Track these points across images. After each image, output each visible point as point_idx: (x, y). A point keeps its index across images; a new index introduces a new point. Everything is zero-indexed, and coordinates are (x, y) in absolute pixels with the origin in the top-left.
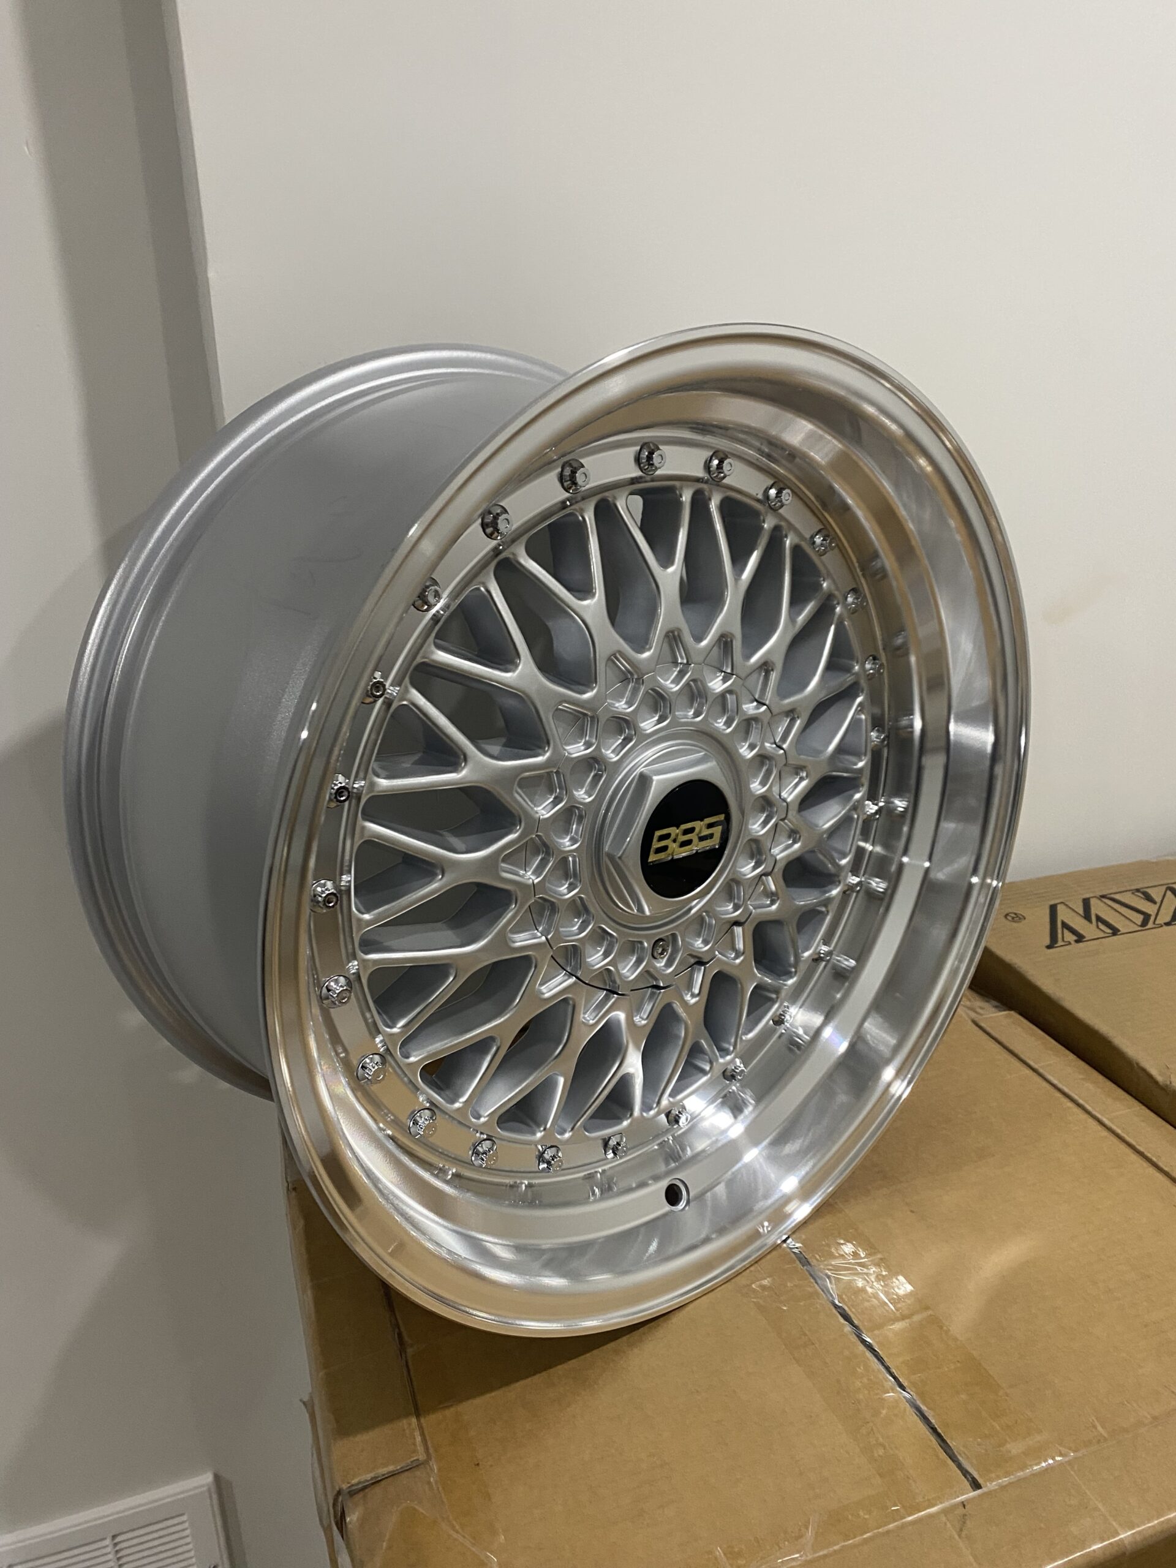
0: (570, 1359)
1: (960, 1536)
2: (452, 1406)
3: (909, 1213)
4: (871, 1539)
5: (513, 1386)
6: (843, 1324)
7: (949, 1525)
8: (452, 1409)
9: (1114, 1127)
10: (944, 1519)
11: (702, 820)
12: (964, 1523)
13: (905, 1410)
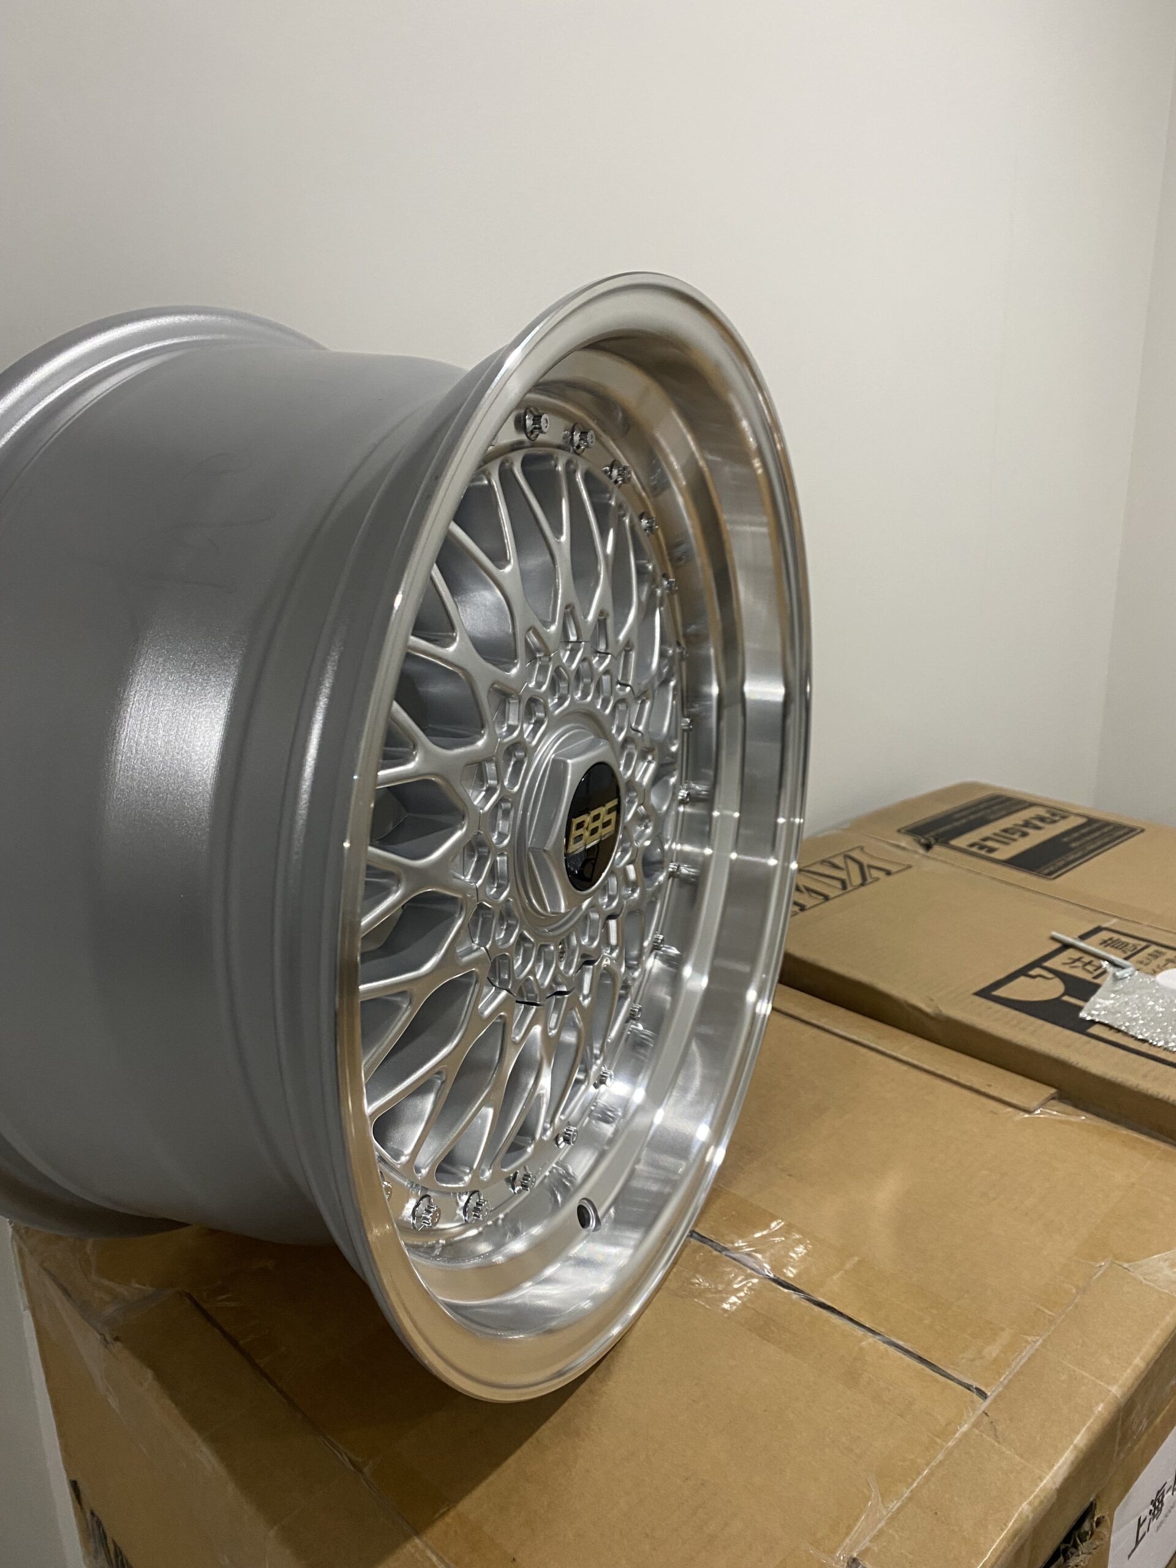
0: (551, 1415)
1: (999, 1442)
2: (449, 1510)
3: (788, 1177)
4: (931, 1474)
5: (504, 1466)
6: (789, 1294)
7: (984, 1436)
8: (452, 1513)
9: (910, 1060)
10: (977, 1432)
11: (604, 806)
12: (995, 1429)
13: (887, 1351)
